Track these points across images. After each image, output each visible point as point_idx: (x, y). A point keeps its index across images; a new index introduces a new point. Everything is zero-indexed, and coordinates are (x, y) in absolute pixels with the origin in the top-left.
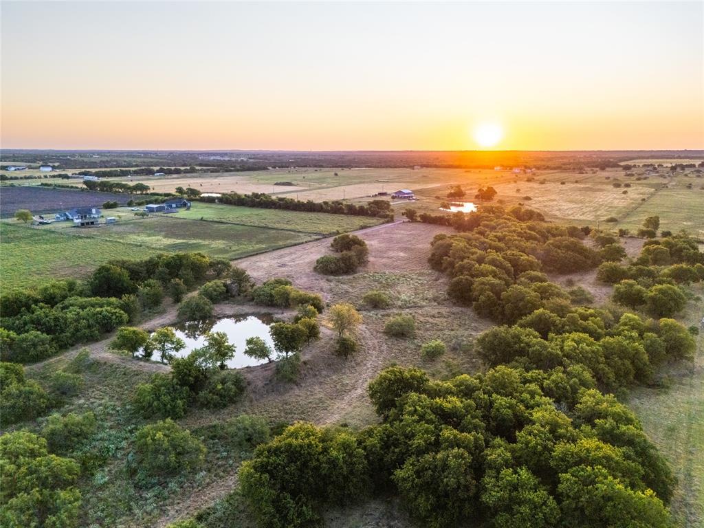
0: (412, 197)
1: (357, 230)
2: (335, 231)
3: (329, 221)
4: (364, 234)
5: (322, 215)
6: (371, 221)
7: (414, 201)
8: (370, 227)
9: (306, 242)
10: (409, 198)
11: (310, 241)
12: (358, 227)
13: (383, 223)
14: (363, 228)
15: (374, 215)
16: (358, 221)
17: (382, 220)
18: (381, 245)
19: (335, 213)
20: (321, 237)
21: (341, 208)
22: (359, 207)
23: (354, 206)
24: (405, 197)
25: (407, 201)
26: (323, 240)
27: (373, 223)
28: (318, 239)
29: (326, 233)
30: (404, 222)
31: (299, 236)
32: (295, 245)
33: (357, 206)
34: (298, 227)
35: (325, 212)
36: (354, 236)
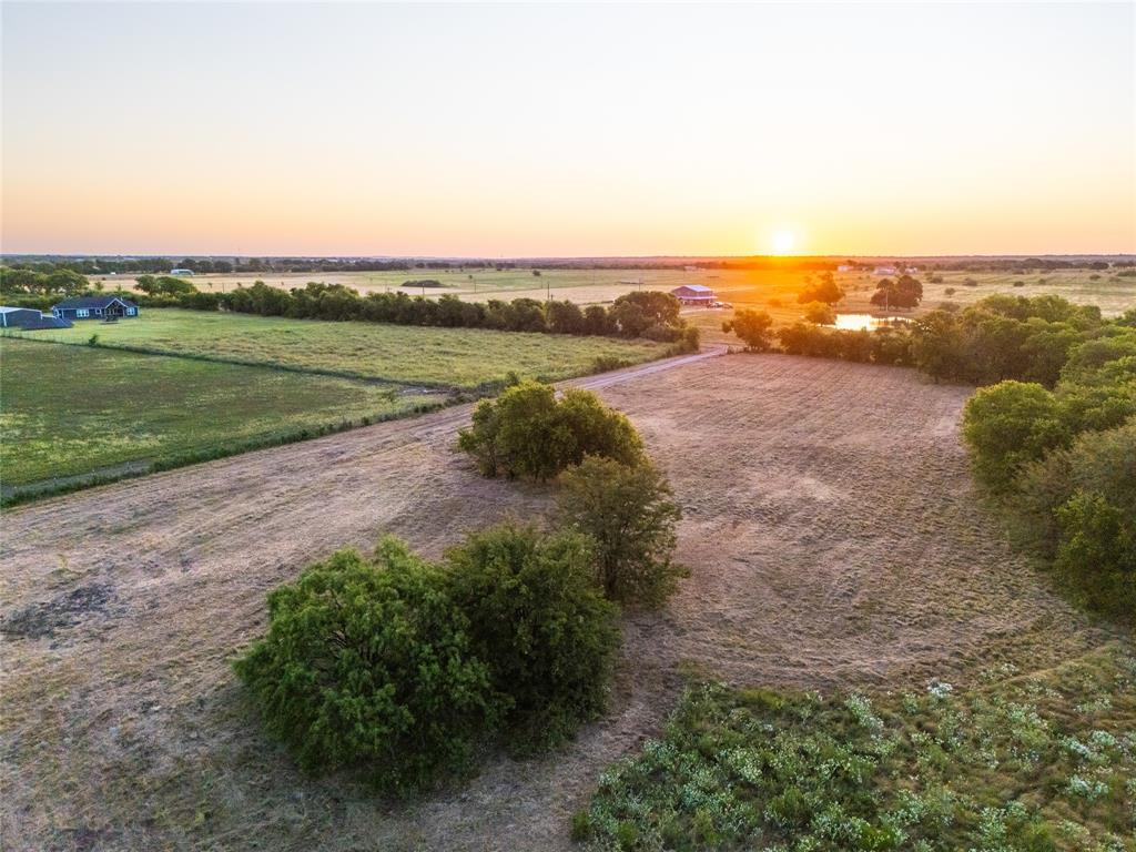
0: (712, 301)
1: (584, 375)
2: (503, 377)
3: (494, 349)
4: (613, 389)
5: (475, 335)
6: (629, 349)
7: (720, 309)
8: (629, 365)
9: (366, 422)
10: (706, 303)
11: (388, 418)
12: (588, 364)
13: (668, 355)
14: (604, 367)
15: (633, 332)
16: (588, 349)
17: (662, 348)
18: (695, 436)
19: (518, 327)
20: (441, 399)
21: (536, 315)
22: (588, 310)
23: (575, 308)
24: (695, 303)
25: (705, 309)
26: (448, 413)
27: (635, 355)
28: (425, 410)
29: (470, 384)
30: (730, 352)
31: (359, 396)
32: (304, 436)
33: (582, 308)
34: (380, 364)
35: (489, 326)
36: (572, 396)
